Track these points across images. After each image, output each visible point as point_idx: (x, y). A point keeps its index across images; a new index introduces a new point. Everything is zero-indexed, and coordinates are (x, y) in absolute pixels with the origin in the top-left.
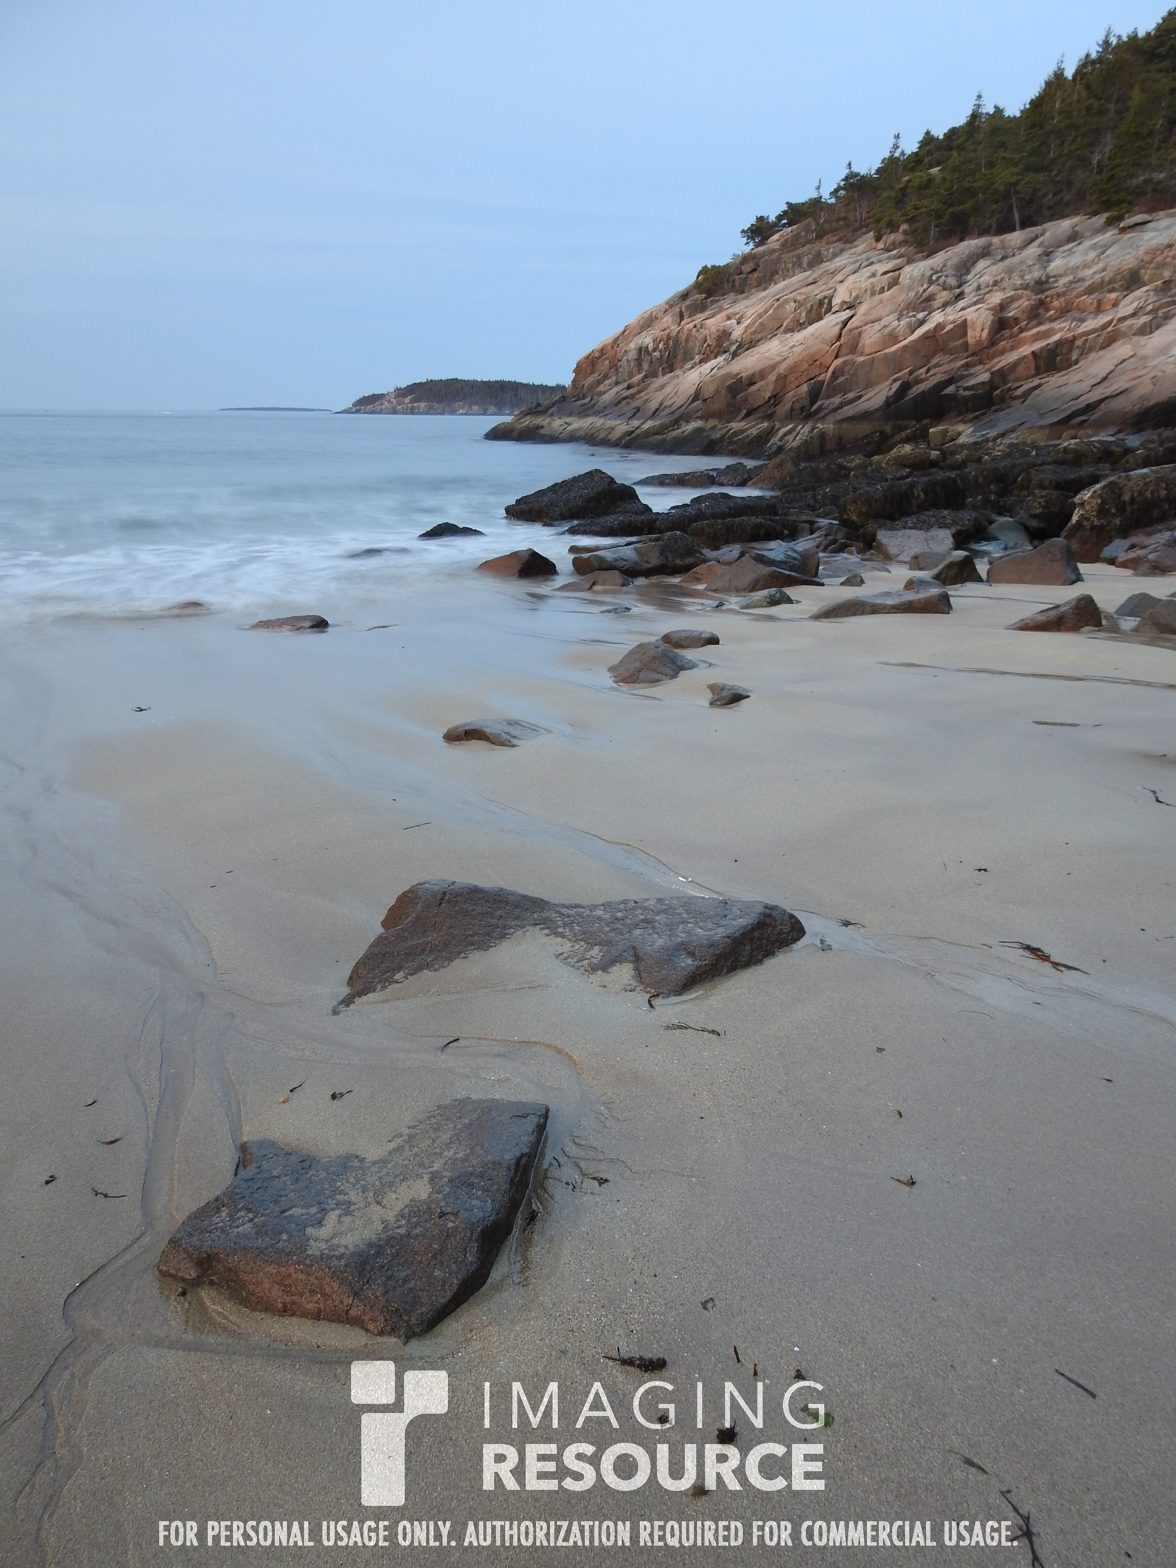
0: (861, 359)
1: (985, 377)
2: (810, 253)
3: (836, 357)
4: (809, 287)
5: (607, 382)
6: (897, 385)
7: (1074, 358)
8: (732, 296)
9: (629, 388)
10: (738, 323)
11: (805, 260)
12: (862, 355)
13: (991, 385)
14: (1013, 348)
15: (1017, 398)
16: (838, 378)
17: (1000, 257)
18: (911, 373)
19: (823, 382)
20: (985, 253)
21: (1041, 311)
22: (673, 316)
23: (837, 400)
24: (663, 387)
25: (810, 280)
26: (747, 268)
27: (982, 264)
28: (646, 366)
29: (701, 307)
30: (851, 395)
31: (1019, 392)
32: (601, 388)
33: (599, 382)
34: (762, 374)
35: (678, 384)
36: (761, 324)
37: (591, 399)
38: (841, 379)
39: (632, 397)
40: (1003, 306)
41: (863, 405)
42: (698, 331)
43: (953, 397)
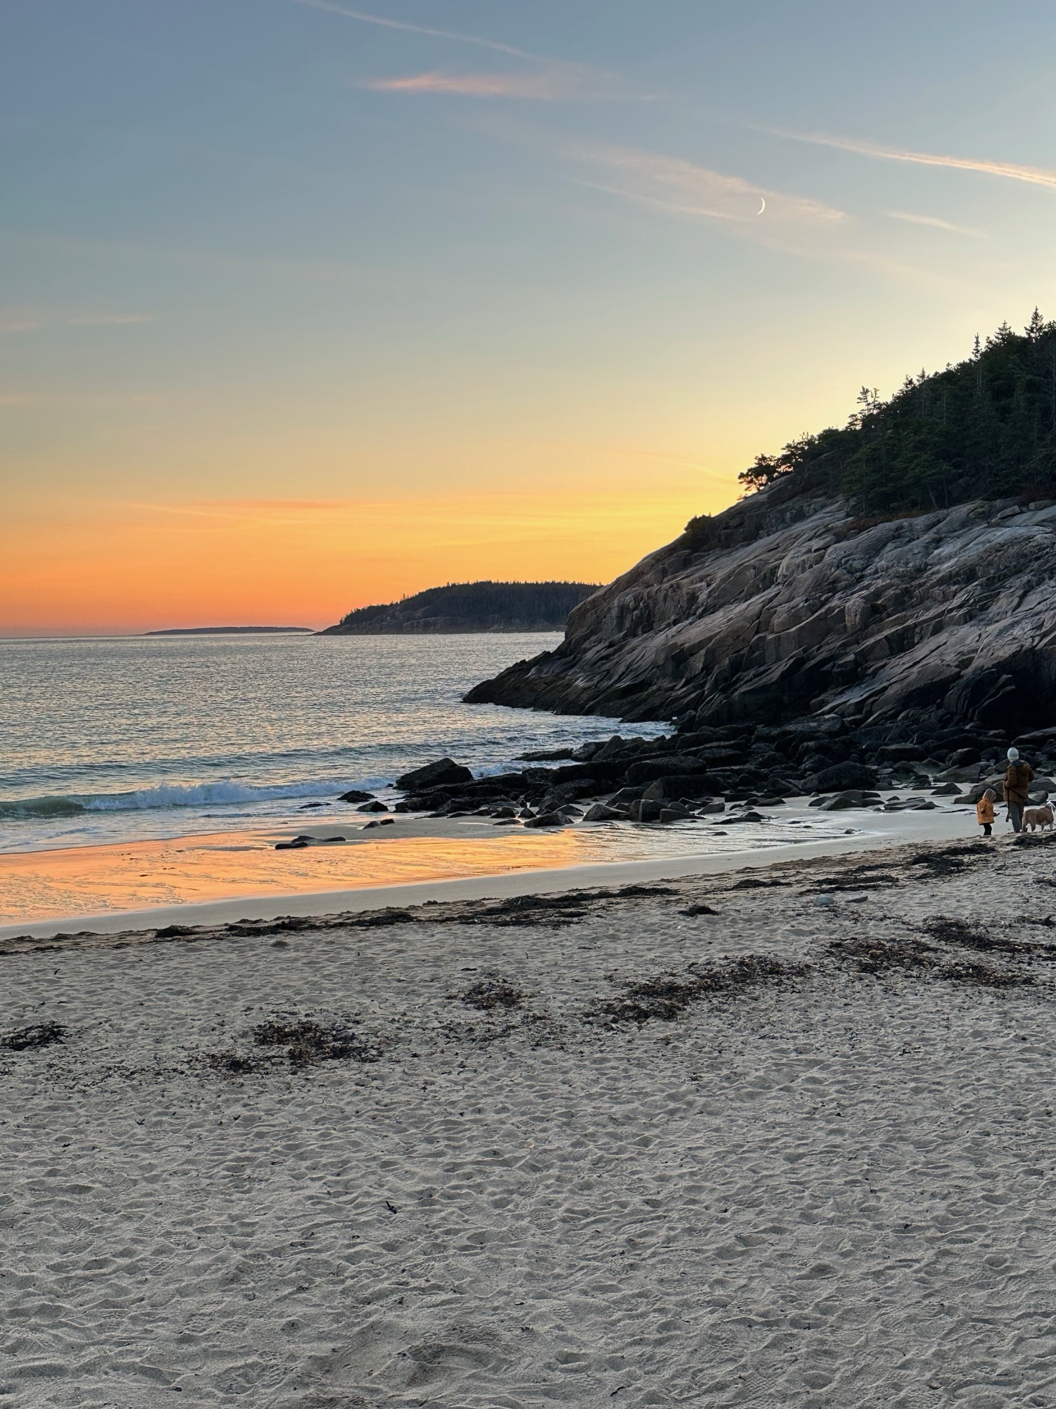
0: (770, 637)
1: (851, 657)
2: (793, 508)
3: (757, 633)
4: (770, 553)
5: (594, 638)
6: (791, 661)
7: (916, 641)
8: (718, 551)
9: (611, 645)
10: (708, 585)
11: (788, 515)
12: (773, 632)
13: (856, 663)
14: (880, 631)
15: (869, 675)
16: (754, 652)
17: (907, 539)
18: (805, 651)
19: (744, 655)
20: (897, 535)
21: (906, 599)
22: (656, 573)
23: (752, 672)
24: (633, 649)
25: (773, 546)
26: (733, 523)
27: (890, 546)
28: (627, 624)
29: (686, 563)
30: (762, 669)
31: (870, 671)
32: (586, 645)
33: (586, 638)
34: (700, 645)
35: (645, 647)
36: (724, 589)
37: (574, 658)
38: (757, 653)
39: (606, 658)
40: (878, 594)
41: (765, 680)
42: (674, 591)
43: (829, 672)
